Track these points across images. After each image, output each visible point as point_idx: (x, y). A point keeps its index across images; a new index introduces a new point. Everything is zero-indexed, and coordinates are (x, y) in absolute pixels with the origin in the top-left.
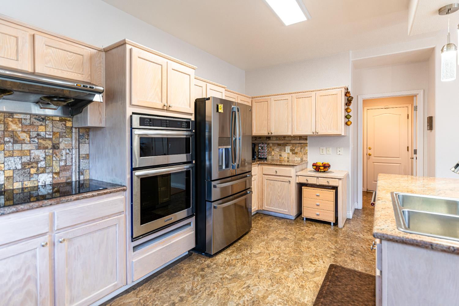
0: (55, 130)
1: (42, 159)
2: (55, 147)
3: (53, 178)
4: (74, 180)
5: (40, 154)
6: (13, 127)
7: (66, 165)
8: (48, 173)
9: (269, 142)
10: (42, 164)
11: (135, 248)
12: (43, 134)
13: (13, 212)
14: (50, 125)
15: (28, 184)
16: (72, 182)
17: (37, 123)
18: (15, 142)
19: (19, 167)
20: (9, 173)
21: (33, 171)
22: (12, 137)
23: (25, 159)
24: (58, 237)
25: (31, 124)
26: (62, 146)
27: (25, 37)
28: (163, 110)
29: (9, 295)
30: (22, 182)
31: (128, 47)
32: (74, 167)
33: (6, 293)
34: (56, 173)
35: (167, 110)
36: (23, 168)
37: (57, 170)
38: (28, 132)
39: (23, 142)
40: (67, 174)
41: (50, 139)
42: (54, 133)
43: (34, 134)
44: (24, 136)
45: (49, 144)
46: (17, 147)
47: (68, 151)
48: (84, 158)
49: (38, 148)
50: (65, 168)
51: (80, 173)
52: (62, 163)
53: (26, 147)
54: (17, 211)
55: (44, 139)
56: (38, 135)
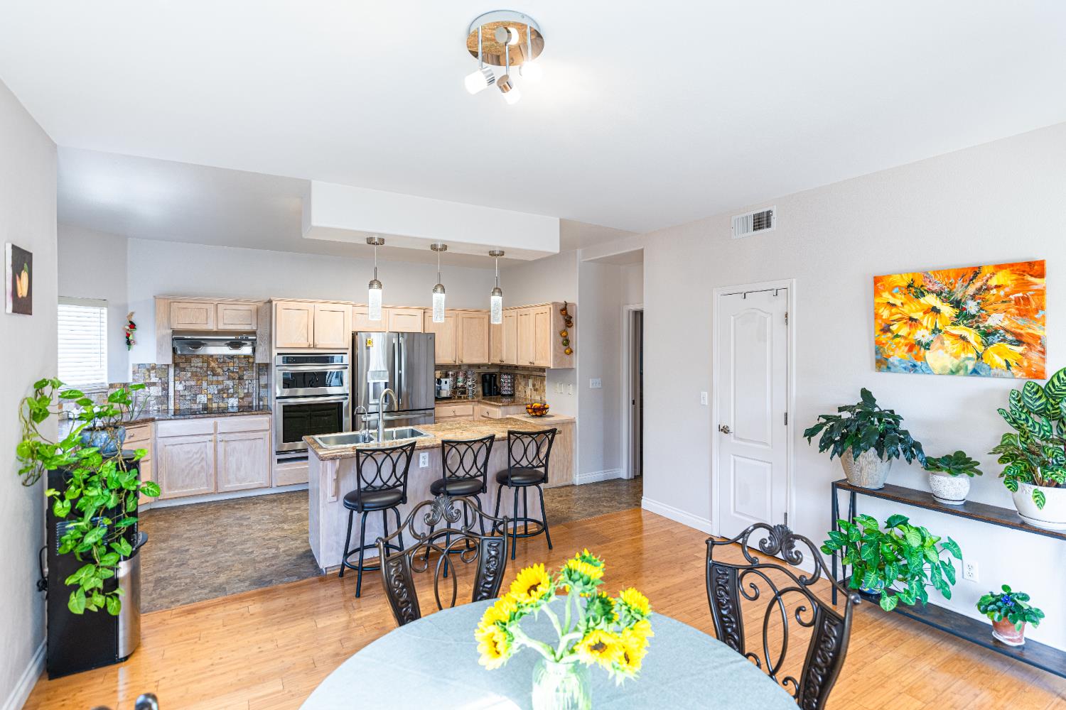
0: (241, 365)
1: (231, 387)
2: (241, 378)
3: (239, 401)
4: (254, 404)
5: (230, 383)
6: (213, 364)
7: (248, 393)
8: (235, 398)
9: (517, 372)
10: (231, 391)
11: (279, 461)
12: (231, 368)
13: (194, 418)
14: (237, 362)
15: (222, 405)
16: (253, 406)
17: (228, 360)
18: (214, 375)
19: (216, 392)
20: (210, 396)
21: (225, 395)
22: (212, 371)
23: (220, 387)
24: (219, 437)
25: (224, 362)
26: (245, 377)
27: (211, 308)
28: (309, 348)
29: (192, 465)
30: (218, 403)
31: (274, 303)
32: (254, 394)
33: (191, 463)
34: (241, 398)
35: (314, 347)
36: (219, 393)
37: (242, 395)
38: (222, 368)
39: (218, 375)
40: (250, 399)
41: (237, 372)
42: (240, 368)
43: (226, 369)
44: (219, 370)
45: (236, 376)
46: (215, 378)
47: (250, 381)
48: (263, 387)
49: (229, 379)
50: (248, 395)
51: (260, 399)
52: (246, 391)
53: (220, 378)
54: (196, 418)
55: (233, 372)
56: (229, 369)
